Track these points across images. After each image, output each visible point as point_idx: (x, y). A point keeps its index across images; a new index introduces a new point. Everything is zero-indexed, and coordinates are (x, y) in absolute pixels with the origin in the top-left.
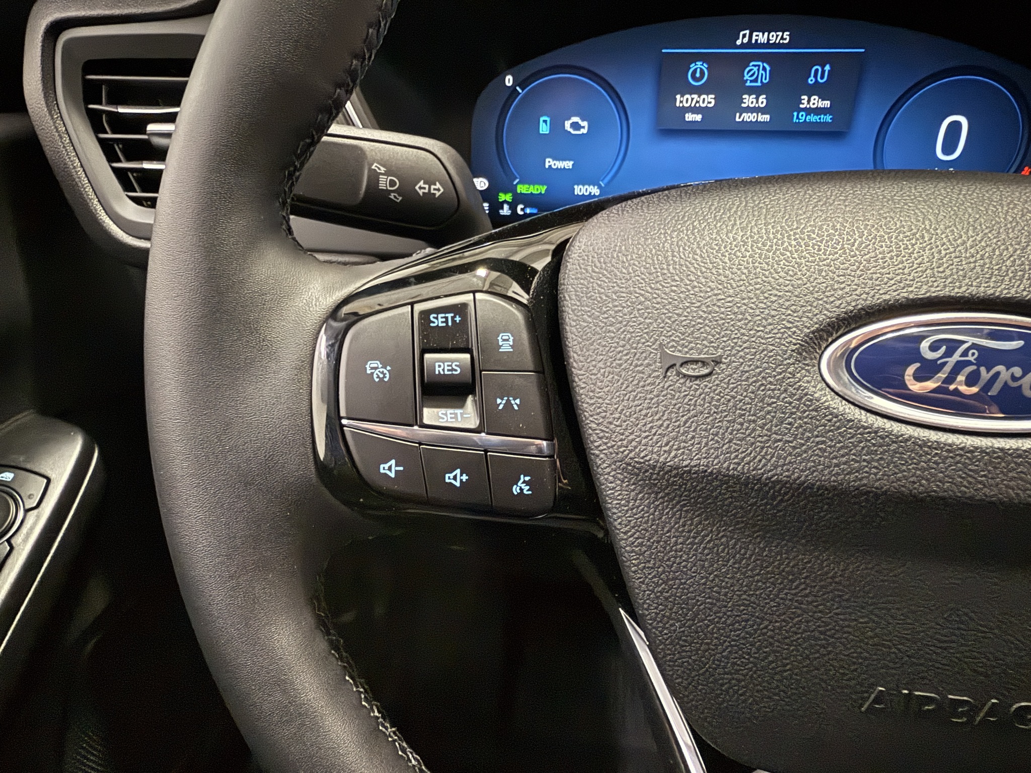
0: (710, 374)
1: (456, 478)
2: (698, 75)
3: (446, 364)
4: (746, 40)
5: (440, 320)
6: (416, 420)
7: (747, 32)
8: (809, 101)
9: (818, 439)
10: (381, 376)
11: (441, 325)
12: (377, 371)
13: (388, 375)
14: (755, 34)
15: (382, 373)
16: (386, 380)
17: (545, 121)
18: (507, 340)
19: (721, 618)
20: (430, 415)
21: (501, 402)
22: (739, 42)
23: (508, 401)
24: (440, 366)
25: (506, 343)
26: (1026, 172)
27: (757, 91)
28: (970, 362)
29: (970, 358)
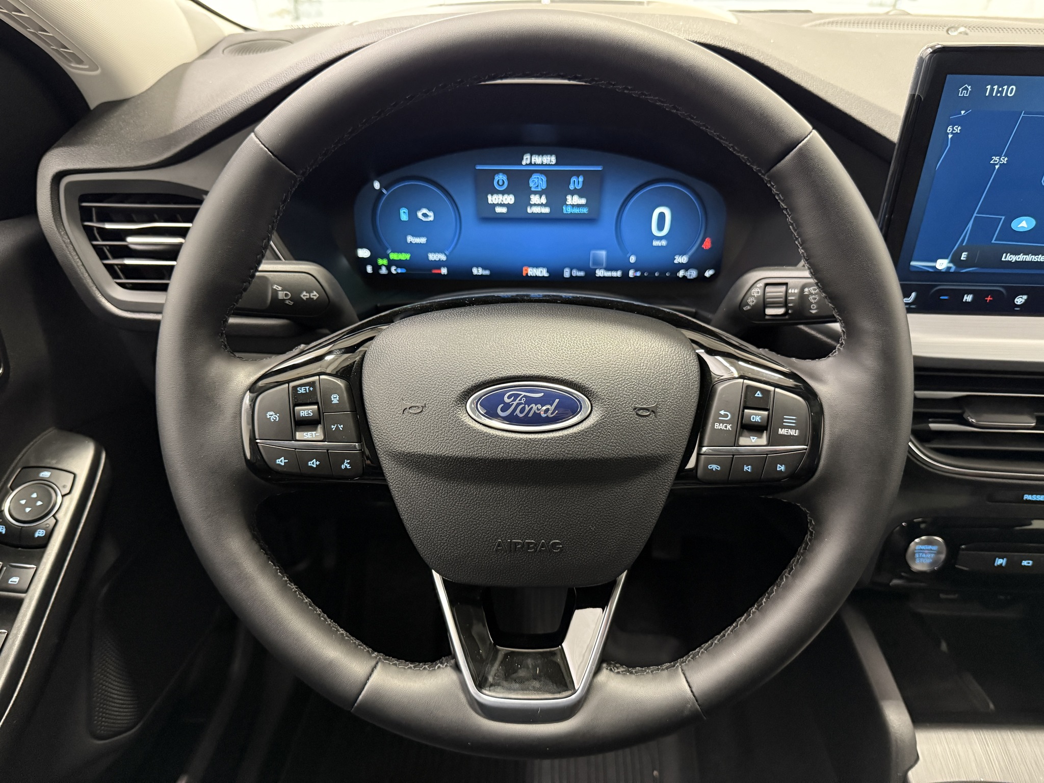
0: (421, 412)
1: (314, 463)
2: (501, 183)
3: (306, 411)
4: (528, 162)
5: (303, 390)
6: (293, 438)
7: (528, 156)
8: (572, 200)
9: (462, 438)
10: (275, 419)
11: (303, 392)
12: (272, 417)
13: (278, 418)
14: (533, 158)
15: (275, 417)
16: (277, 420)
17: (405, 213)
18: (336, 398)
19: (433, 516)
20: (299, 435)
21: (334, 427)
22: (524, 163)
23: (337, 427)
24: (302, 413)
25: (335, 399)
26: (707, 244)
27: (540, 194)
28: (522, 403)
29: (522, 401)
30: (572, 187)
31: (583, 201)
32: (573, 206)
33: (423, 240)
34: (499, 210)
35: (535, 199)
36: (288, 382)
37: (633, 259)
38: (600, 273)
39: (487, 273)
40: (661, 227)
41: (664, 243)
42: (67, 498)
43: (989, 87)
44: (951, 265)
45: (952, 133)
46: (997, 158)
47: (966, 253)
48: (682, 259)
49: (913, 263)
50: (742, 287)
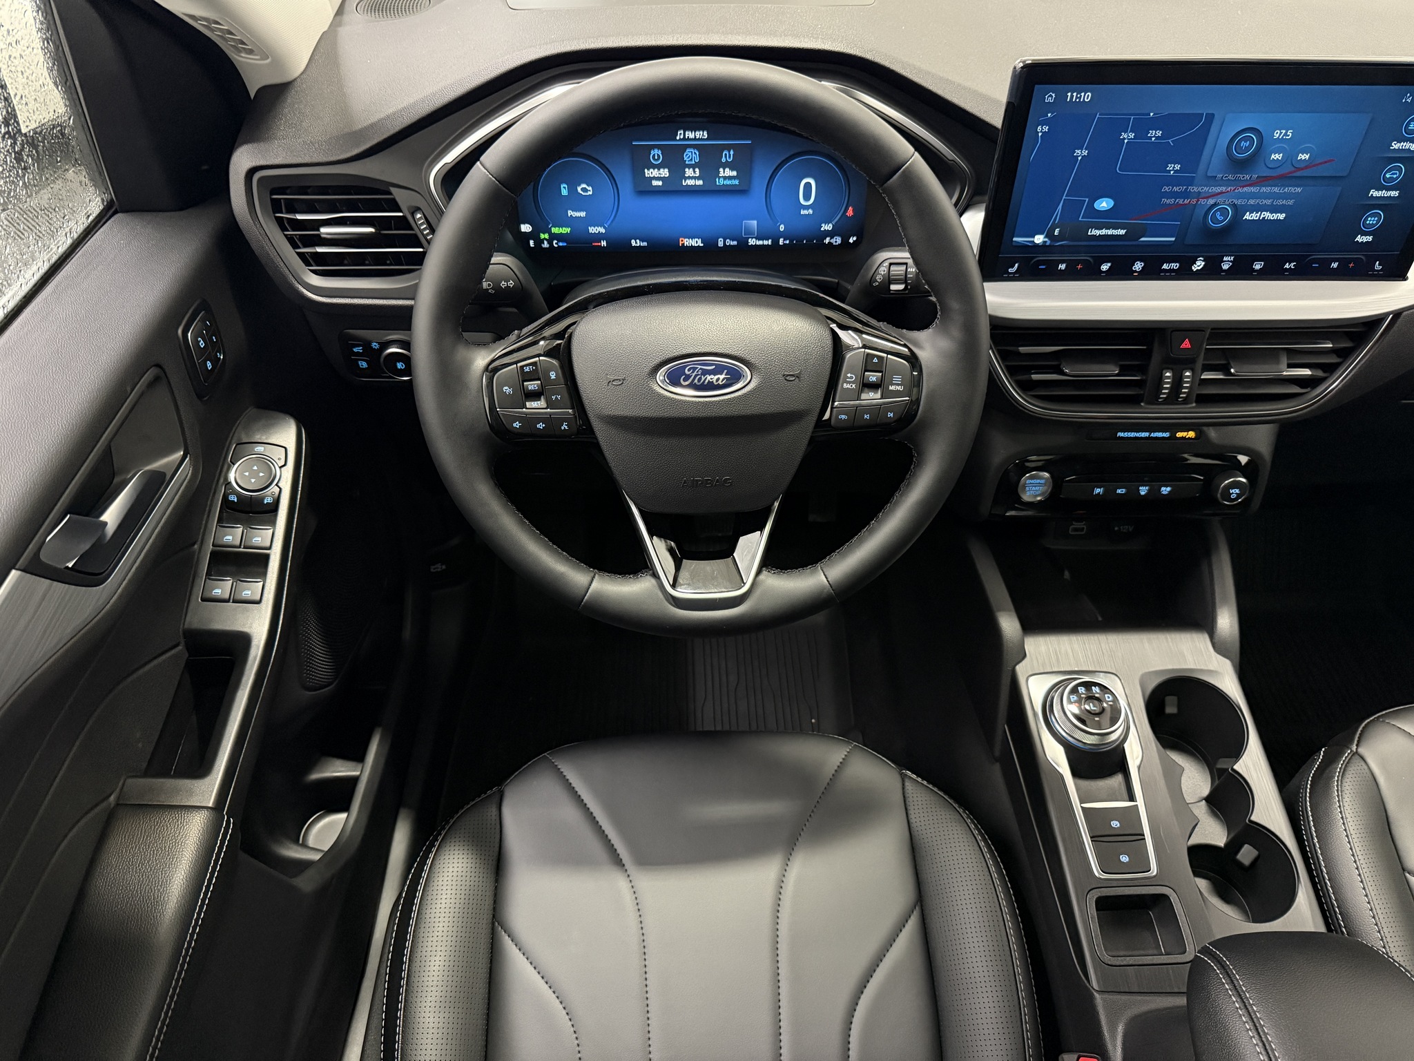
0: (622, 384)
1: (541, 425)
2: (656, 158)
4: (682, 137)
5: (528, 368)
6: (525, 407)
7: (682, 132)
8: (724, 172)
9: (655, 403)
10: (509, 392)
11: (529, 370)
12: (507, 390)
13: (511, 391)
14: (687, 133)
16: (511, 393)
17: (565, 188)
18: (553, 375)
20: (528, 404)
21: (554, 397)
22: (678, 138)
23: (556, 397)
24: (530, 386)
26: (850, 212)
27: (693, 167)
28: (699, 375)
29: (699, 373)
30: (723, 160)
31: (735, 173)
32: (725, 178)
33: (583, 214)
34: (655, 183)
35: (689, 172)
36: (516, 363)
37: (782, 228)
38: (752, 242)
39: (645, 244)
40: (807, 197)
41: (811, 211)
42: (283, 469)
43: (1069, 94)
44: (1046, 240)
45: (1041, 131)
46: (1079, 151)
47: (1058, 230)
48: (827, 227)
49: (1015, 239)
50: (871, 266)
